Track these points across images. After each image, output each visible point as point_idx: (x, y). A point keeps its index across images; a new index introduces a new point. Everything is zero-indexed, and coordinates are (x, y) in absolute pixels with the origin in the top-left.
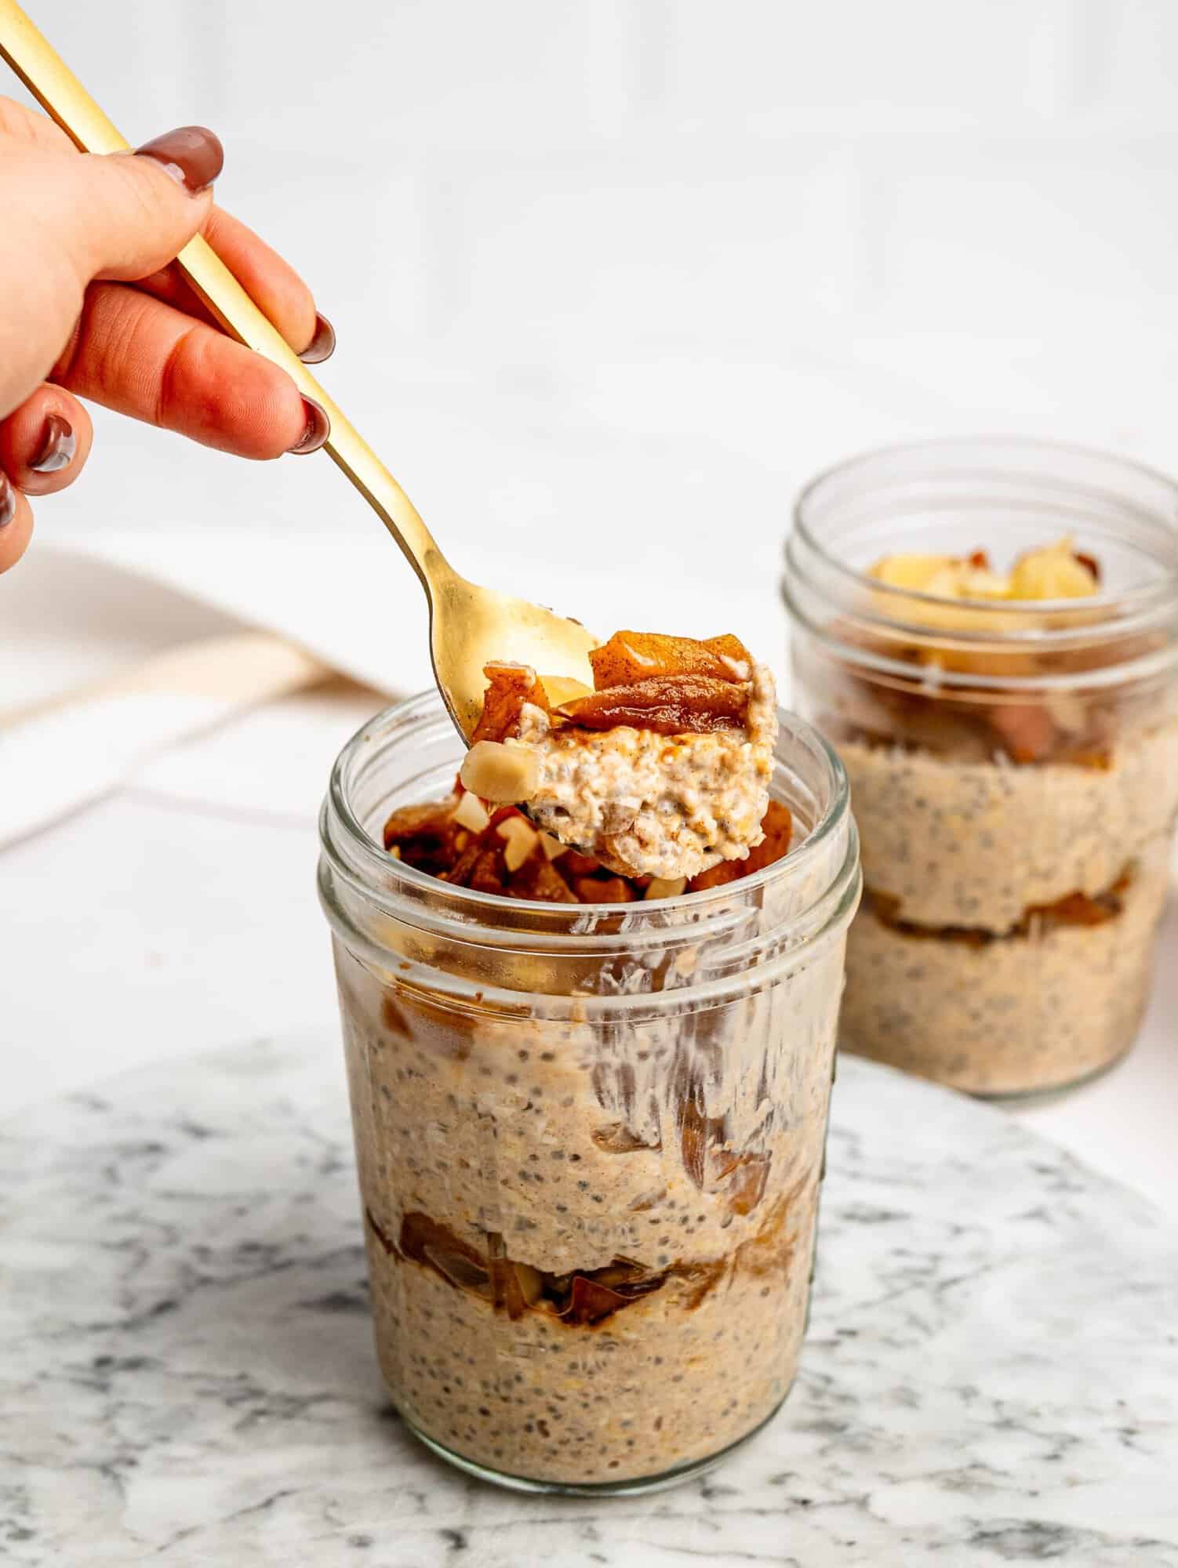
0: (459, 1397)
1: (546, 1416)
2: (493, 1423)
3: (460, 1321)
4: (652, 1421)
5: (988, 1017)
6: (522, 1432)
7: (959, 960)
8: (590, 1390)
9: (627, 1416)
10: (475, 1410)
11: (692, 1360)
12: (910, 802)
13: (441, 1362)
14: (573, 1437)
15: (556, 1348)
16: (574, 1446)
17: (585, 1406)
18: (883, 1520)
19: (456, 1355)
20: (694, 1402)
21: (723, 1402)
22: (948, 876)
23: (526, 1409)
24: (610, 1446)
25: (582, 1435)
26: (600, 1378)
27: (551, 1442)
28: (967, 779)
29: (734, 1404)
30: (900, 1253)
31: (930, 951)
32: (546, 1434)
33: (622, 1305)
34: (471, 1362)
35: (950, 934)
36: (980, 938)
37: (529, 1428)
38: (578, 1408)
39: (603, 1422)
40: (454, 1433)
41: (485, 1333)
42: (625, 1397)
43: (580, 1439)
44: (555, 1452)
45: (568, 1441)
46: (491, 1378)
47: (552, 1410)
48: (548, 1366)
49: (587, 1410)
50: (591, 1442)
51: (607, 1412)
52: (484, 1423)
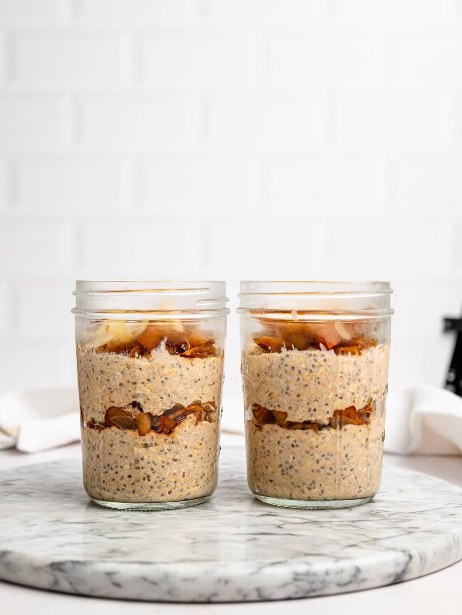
0: (121, 473)
1: (150, 472)
2: (132, 480)
3: (123, 442)
4: (182, 474)
6: (142, 481)
8: (165, 460)
9: (175, 471)
10: (126, 477)
11: (195, 448)
12: (289, 369)
13: (116, 462)
15: (156, 444)
16: (159, 484)
17: (163, 467)
19: (121, 457)
21: (201, 472)
22: (304, 398)
23: (143, 471)
24: (169, 484)
25: (161, 480)
26: (168, 455)
27: (151, 483)
32: (149, 480)
33: (176, 425)
36: (318, 427)
37: (144, 479)
38: (161, 468)
39: (168, 473)
40: (118, 490)
42: (175, 463)
43: (161, 481)
44: (152, 487)
45: (157, 482)
46: (133, 461)
47: (152, 469)
48: (152, 452)
49: (163, 468)
50: (164, 482)
51: (169, 469)
52: (129, 481)
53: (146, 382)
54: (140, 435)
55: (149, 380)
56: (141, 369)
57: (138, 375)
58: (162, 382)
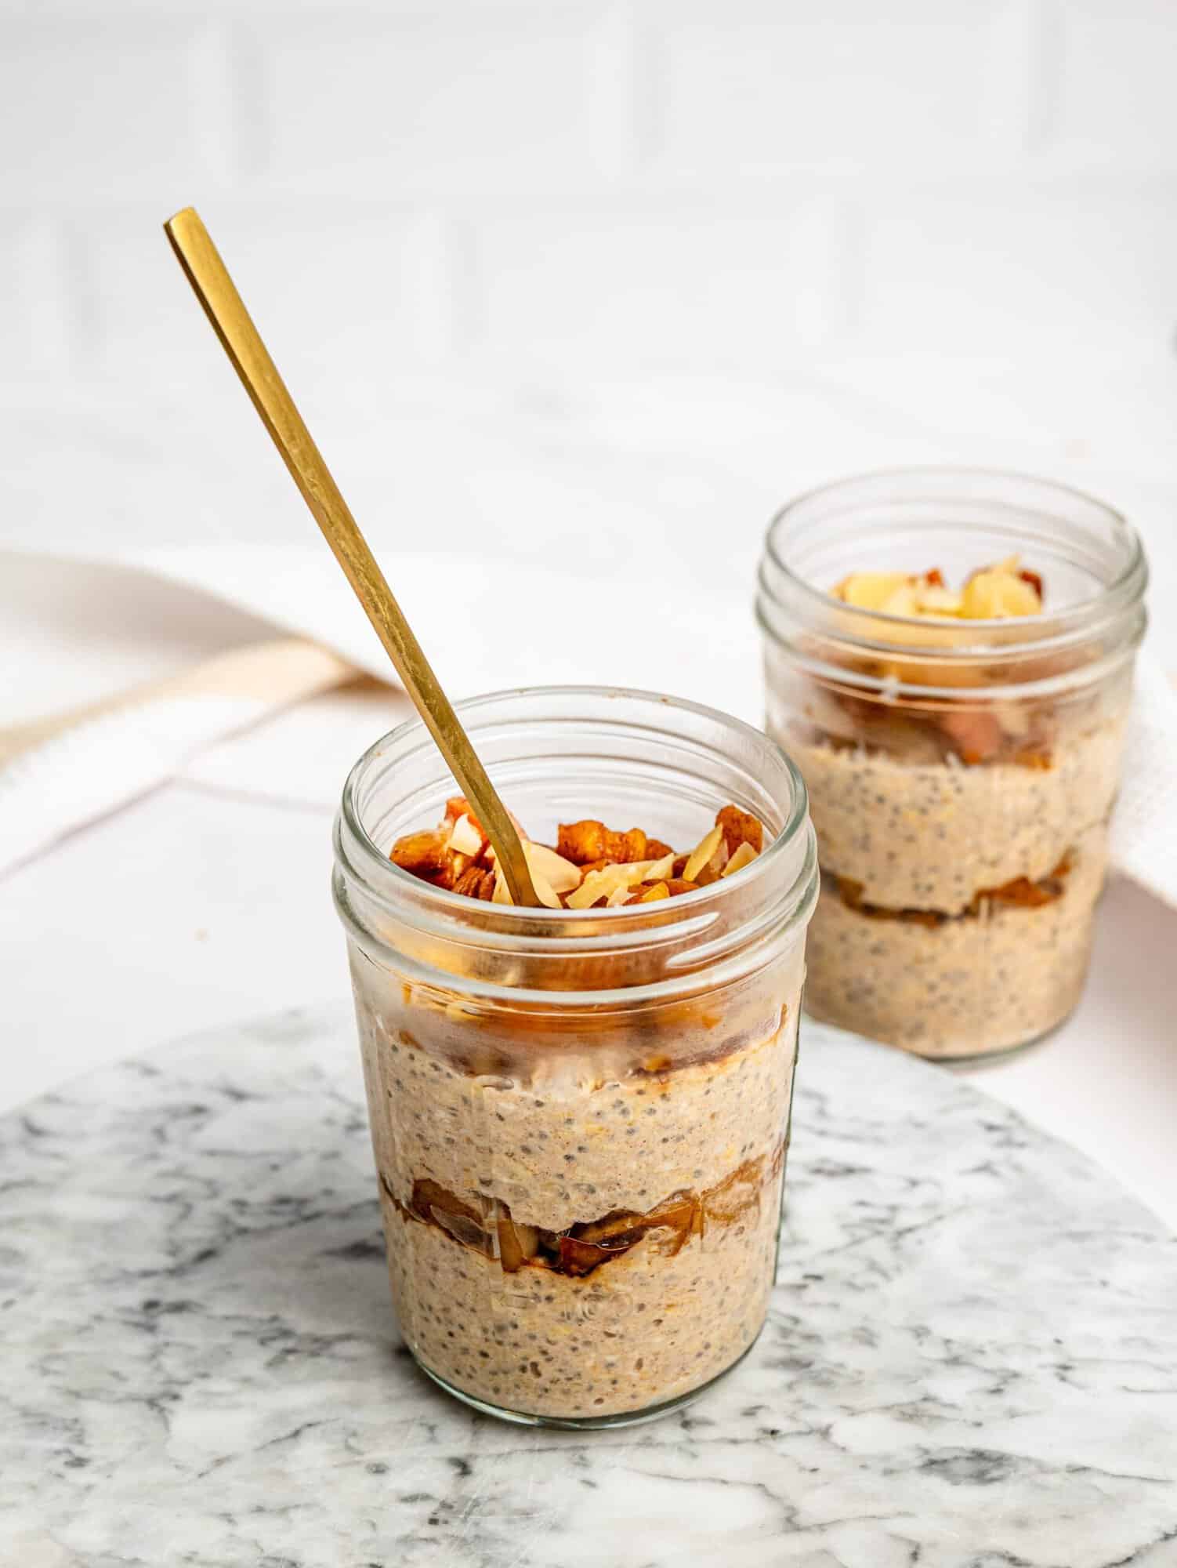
0: (462, 1341)
1: (539, 1359)
2: (491, 1364)
3: (463, 1275)
4: (634, 1363)
5: (944, 989)
6: (518, 1372)
7: (916, 938)
8: (579, 1336)
9: (610, 1359)
10: (475, 1353)
11: (670, 1306)
12: (871, 799)
13: (446, 1310)
14: (562, 1377)
15: (549, 1299)
16: (564, 1385)
17: (574, 1349)
18: (843, 1449)
19: (460, 1305)
20: (672, 1343)
21: (697, 1345)
22: (906, 863)
23: (520, 1352)
24: (595, 1385)
25: (571, 1376)
26: (587, 1325)
27: (543, 1381)
28: (922, 778)
29: (707, 1346)
30: (862, 1204)
31: (891, 930)
32: (538, 1374)
33: (607, 1258)
34: (473, 1310)
35: (908, 915)
36: (936, 918)
37: (523, 1369)
38: (568, 1351)
39: (589, 1364)
40: (458, 1372)
41: (484, 1285)
42: (610, 1341)
43: (569, 1379)
44: (546, 1390)
45: (558, 1380)
46: (490, 1325)
47: (544, 1353)
48: (542, 1315)
49: (576, 1353)
50: (579, 1381)
51: (593, 1355)
52: (484, 1364)
53: (519, 1153)
54: (505, 1270)
55: (526, 1150)
56: (501, 1118)
57: (493, 1133)
58: (568, 1158)
